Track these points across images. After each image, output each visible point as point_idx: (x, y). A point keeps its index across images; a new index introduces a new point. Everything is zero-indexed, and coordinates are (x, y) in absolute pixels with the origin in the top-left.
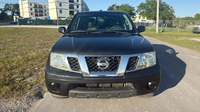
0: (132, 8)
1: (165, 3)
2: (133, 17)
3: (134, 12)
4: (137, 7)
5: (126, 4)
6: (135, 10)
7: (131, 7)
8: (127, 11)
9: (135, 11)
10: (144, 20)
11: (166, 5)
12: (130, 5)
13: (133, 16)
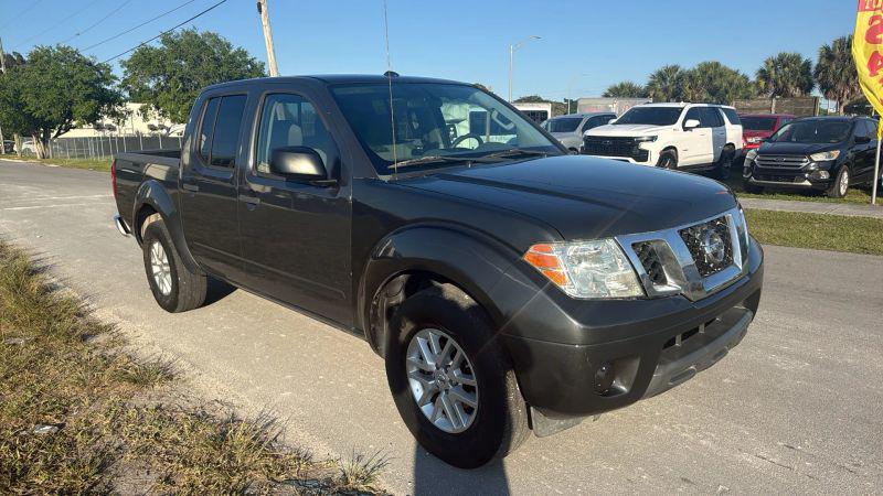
0: (97, 68)
1: (244, 54)
2: (114, 114)
3: (109, 88)
4: (124, 64)
5: (59, 48)
6: (116, 78)
7: (90, 64)
8: (76, 83)
9: (117, 83)
10: (162, 127)
11: (250, 62)
12: (86, 55)
13: (109, 107)
